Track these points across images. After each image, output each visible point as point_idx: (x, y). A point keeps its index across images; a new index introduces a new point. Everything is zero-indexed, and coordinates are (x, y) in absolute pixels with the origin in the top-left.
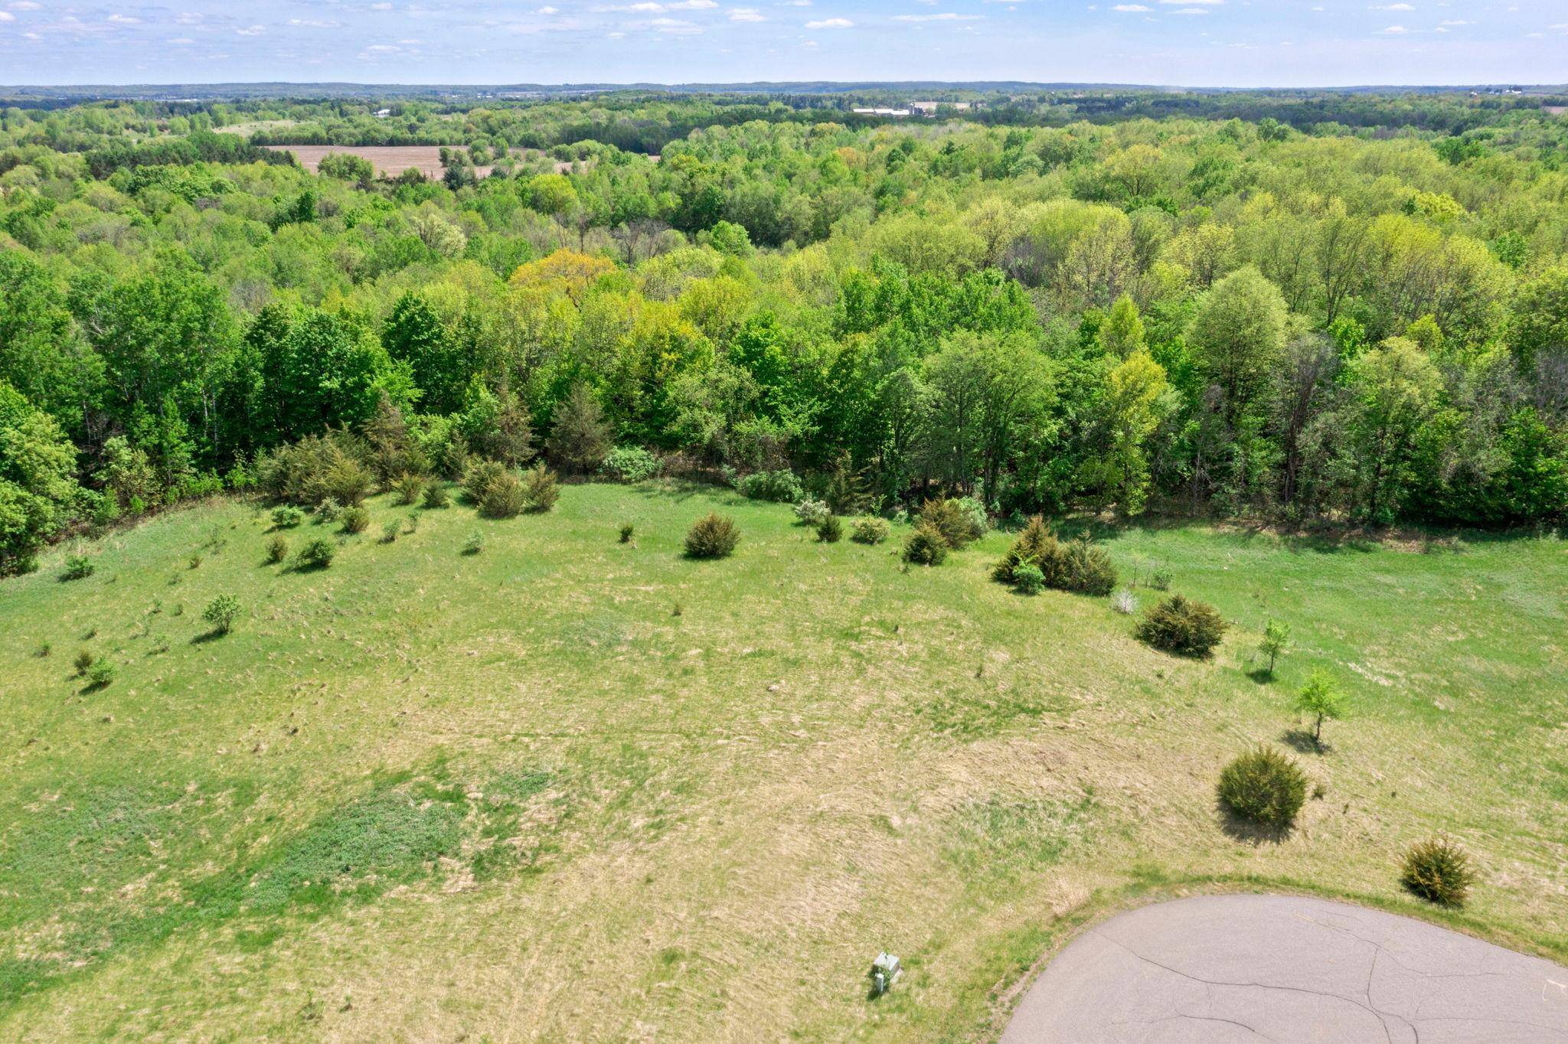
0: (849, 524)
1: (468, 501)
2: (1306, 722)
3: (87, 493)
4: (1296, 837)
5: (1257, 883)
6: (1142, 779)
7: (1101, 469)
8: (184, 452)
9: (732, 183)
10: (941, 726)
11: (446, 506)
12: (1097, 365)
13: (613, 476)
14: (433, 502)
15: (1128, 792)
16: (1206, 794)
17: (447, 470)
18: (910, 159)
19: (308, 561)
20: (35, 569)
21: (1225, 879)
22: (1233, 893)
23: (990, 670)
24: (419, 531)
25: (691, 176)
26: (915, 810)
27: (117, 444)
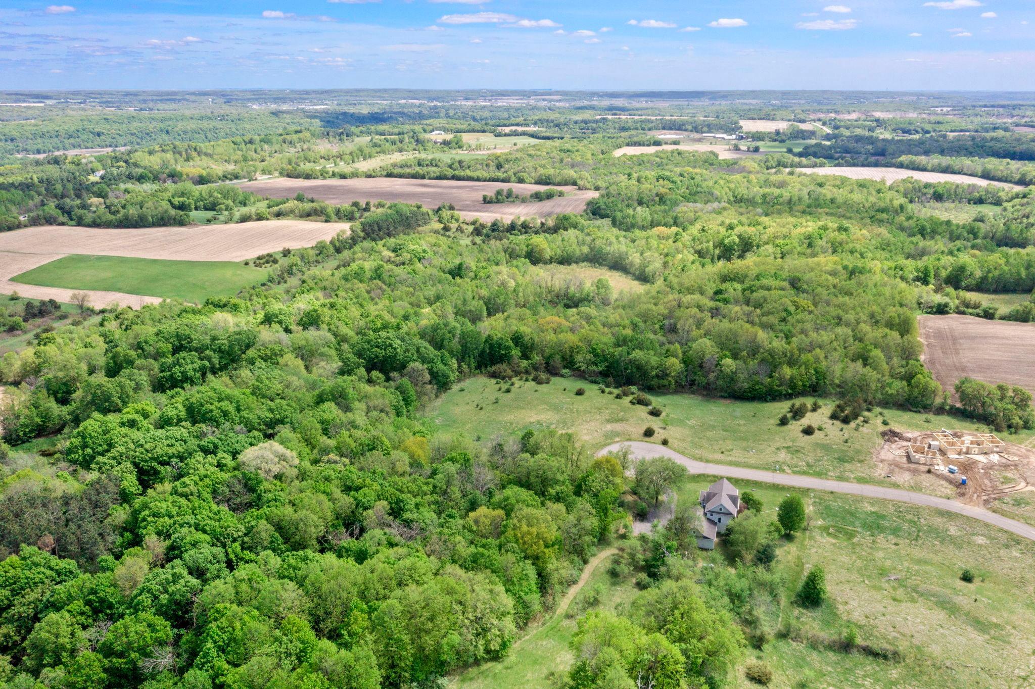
0: (607, 390)
1: (533, 380)
3: (460, 374)
6: (634, 429)
7: (665, 382)
8: (473, 366)
11: (530, 381)
13: (562, 376)
14: (527, 380)
16: (643, 431)
17: (527, 372)
19: (507, 391)
23: (620, 414)
24: (525, 386)
25: (594, 240)
27: (463, 364)
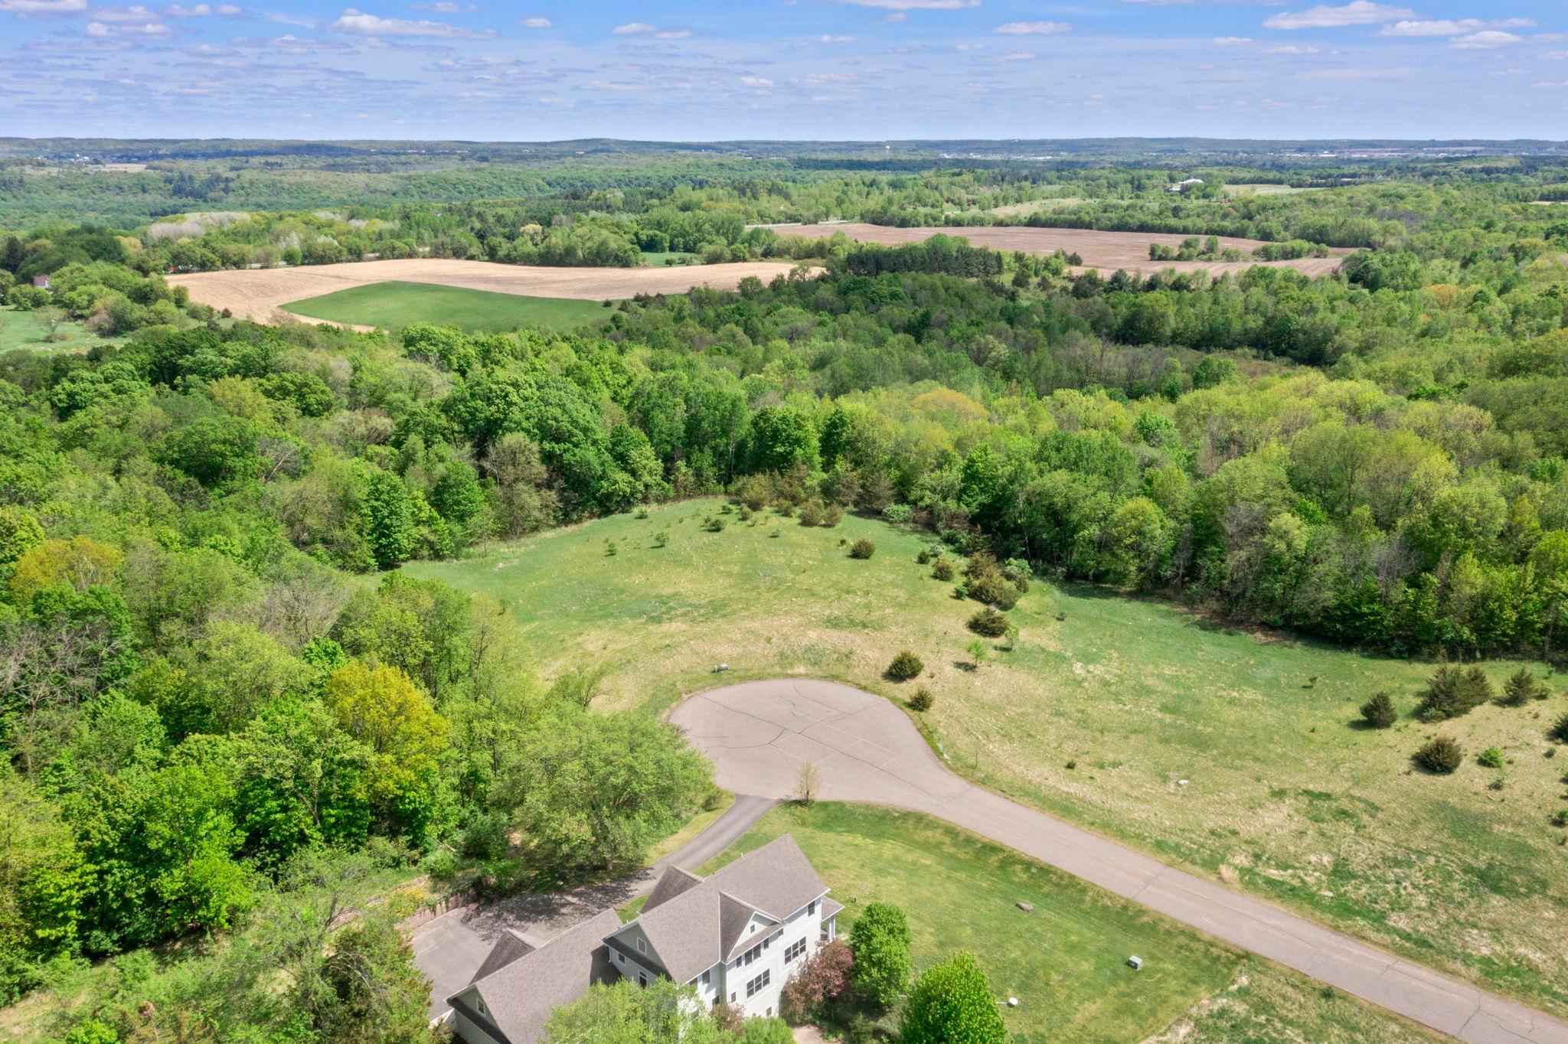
1: (800, 516)
4: (903, 684)
6: (873, 654)
8: (711, 472)
10: (828, 623)
11: (789, 516)
13: (885, 518)
14: (786, 514)
15: (863, 657)
16: (887, 664)
20: (629, 513)
24: (772, 523)
26: (785, 640)
27: (681, 464)
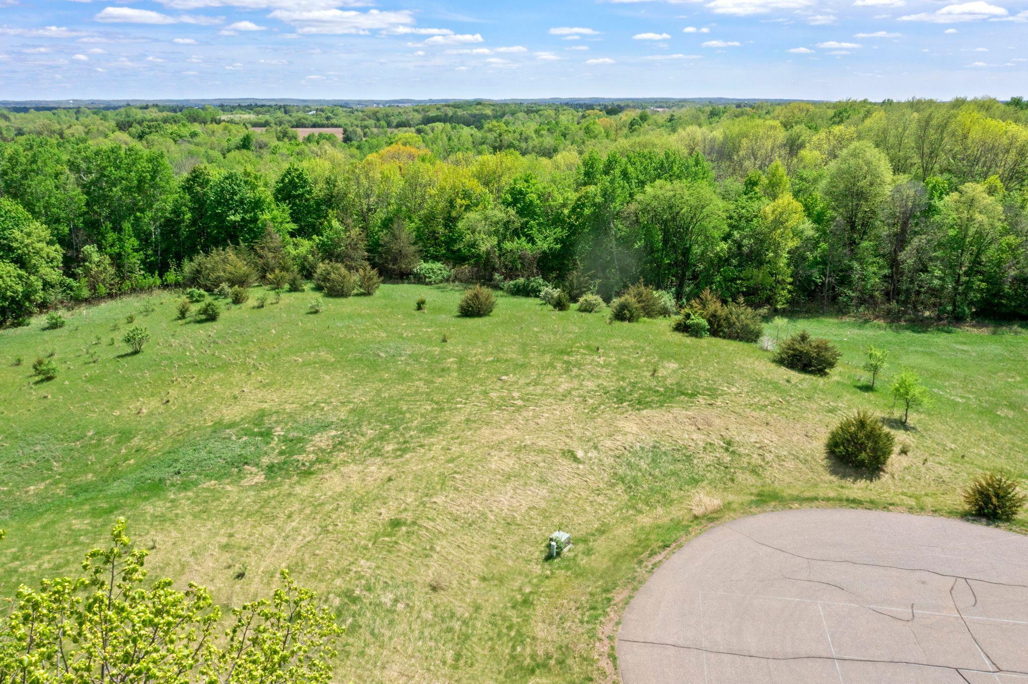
0: (577, 302)
2: (897, 414)
3: (69, 280)
4: (885, 477)
5: (855, 502)
6: (768, 437)
7: (759, 275)
8: (135, 259)
9: (526, 140)
10: (621, 401)
11: (303, 291)
12: (755, 205)
13: (420, 279)
14: (294, 288)
15: (758, 445)
16: (818, 447)
17: (307, 273)
18: (645, 125)
19: (203, 317)
20: (28, 325)
21: (828, 499)
22: (834, 507)
23: (661, 373)
24: (281, 302)
26: (596, 448)
27: (90, 249)
